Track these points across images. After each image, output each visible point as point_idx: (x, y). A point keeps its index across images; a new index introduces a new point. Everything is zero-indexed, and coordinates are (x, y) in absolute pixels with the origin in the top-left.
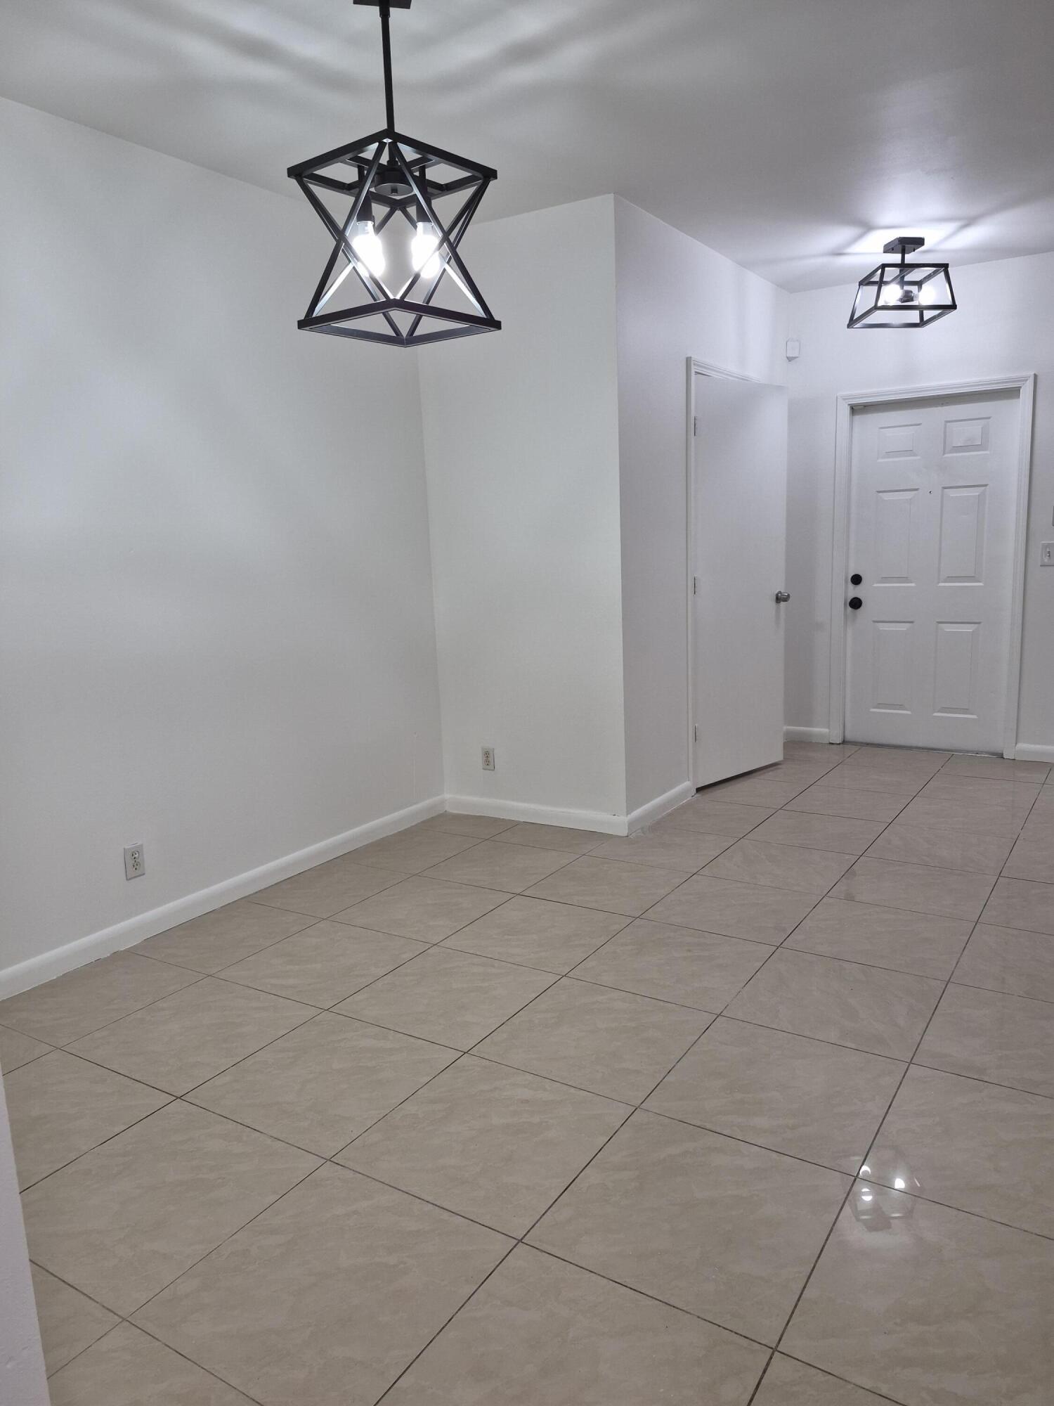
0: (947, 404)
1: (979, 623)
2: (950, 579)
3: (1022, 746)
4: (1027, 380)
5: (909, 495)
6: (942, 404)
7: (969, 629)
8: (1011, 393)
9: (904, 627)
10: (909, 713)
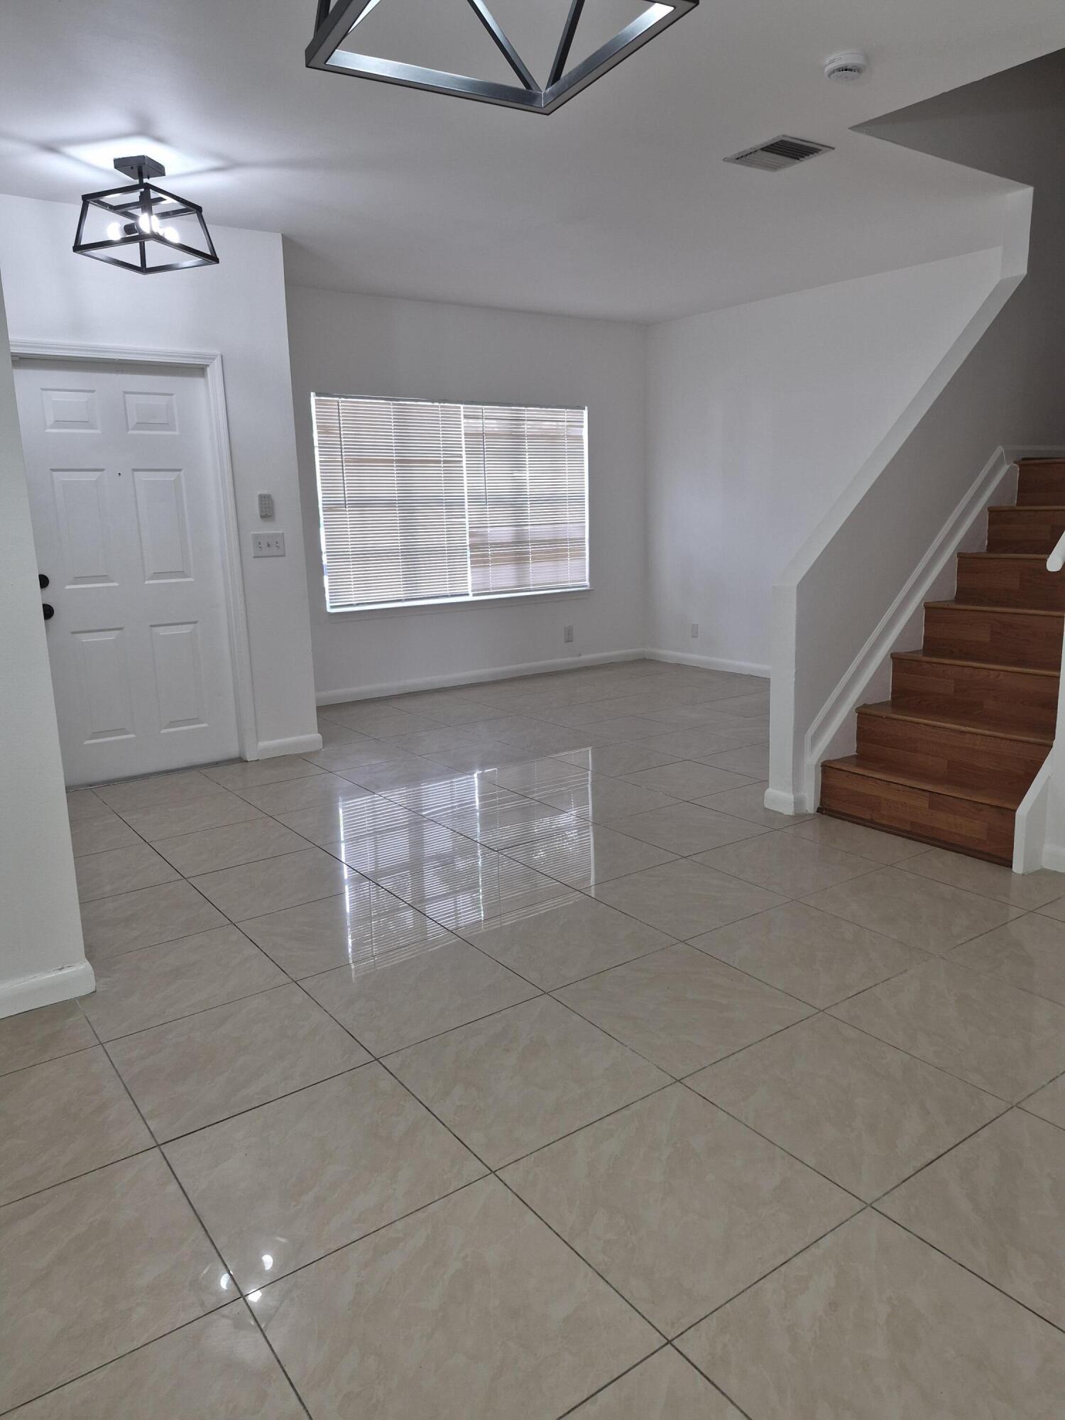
0: (122, 372)
1: (195, 622)
2: (157, 575)
3: (262, 744)
4: (214, 359)
5: (93, 476)
6: (117, 371)
7: (186, 629)
8: (199, 370)
9: (110, 637)
10: (132, 736)
